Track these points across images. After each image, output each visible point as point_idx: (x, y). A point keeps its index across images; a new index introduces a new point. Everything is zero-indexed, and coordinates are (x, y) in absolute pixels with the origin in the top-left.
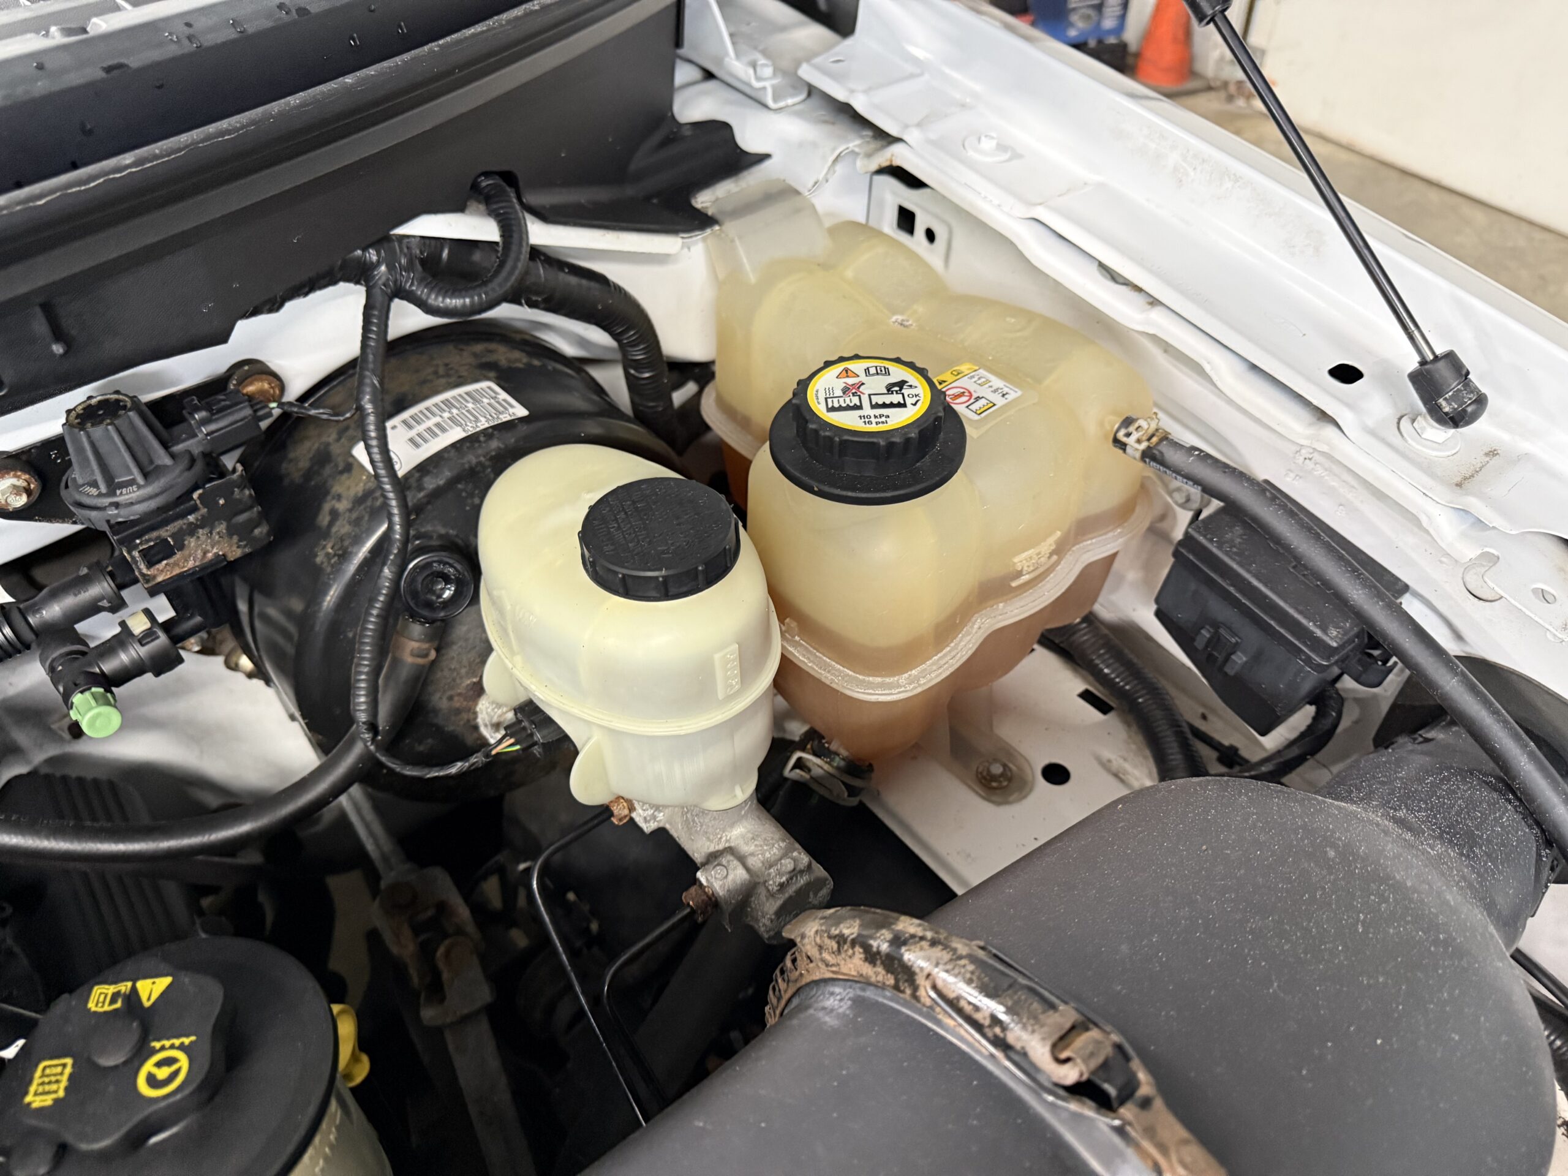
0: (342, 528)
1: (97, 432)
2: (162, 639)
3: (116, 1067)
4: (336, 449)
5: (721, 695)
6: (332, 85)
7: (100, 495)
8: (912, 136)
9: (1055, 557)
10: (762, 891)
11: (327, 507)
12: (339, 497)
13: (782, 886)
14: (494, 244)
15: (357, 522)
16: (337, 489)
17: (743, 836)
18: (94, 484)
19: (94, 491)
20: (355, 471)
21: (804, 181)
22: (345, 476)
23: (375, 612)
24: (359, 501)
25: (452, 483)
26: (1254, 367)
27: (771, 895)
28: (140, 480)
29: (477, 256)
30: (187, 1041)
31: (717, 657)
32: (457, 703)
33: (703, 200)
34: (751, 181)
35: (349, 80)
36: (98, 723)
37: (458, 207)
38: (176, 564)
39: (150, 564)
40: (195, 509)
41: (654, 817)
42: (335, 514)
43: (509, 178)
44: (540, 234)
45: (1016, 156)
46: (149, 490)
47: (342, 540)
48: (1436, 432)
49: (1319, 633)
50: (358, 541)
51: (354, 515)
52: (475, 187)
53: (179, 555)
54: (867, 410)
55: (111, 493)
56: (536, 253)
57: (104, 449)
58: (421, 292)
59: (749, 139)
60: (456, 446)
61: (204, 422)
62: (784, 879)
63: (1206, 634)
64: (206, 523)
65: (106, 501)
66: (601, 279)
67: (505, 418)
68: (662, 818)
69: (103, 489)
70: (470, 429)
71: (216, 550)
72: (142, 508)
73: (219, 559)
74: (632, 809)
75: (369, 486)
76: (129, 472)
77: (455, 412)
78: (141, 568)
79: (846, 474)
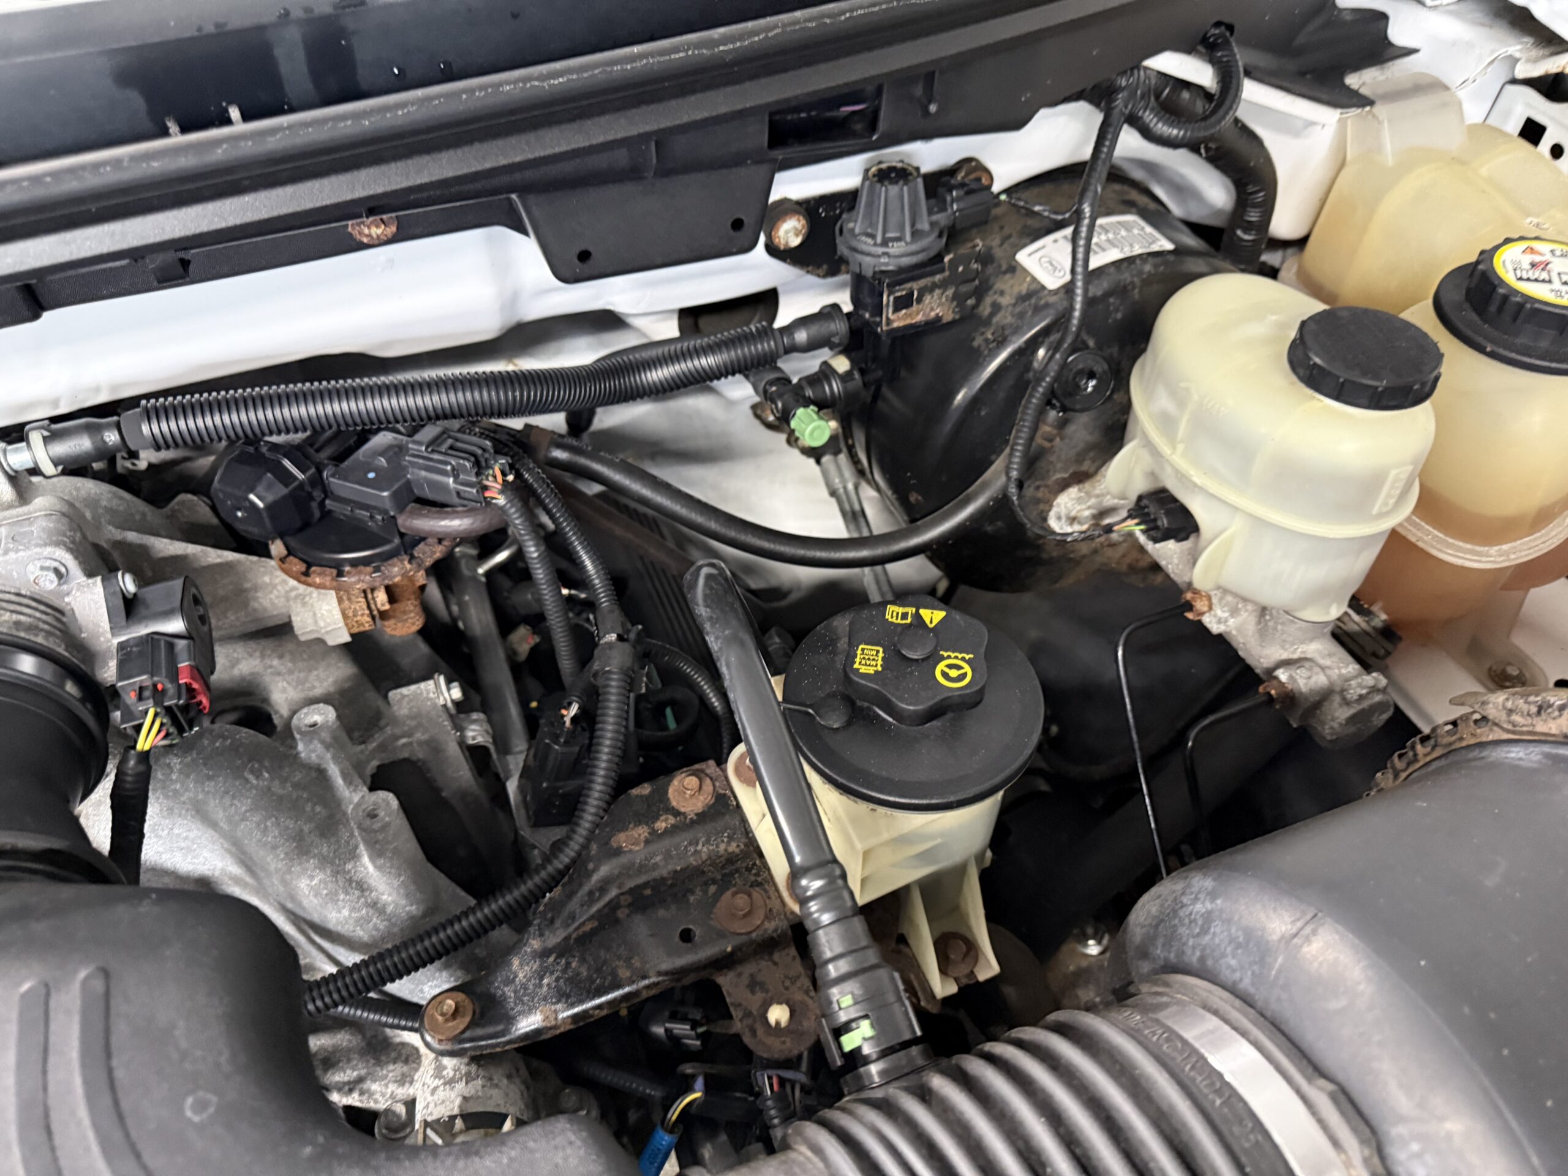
0: (1004, 318)
1: (894, 190)
4: (998, 253)
5: (1375, 511)
7: (875, 244)
10: (1337, 699)
11: (989, 301)
12: (1002, 293)
13: (1361, 697)
14: (1208, 91)
15: (1021, 316)
16: (999, 286)
17: (1319, 651)
18: (873, 236)
19: (870, 241)
20: (1018, 273)
21: (1452, 79)
22: (1008, 276)
23: (1041, 390)
24: (1022, 298)
25: (1107, 294)
27: (1347, 703)
28: (908, 238)
30: (967, 657)
31: (1393, 473)
32: (1043, 493)
33: (1356, 81)
34: (1398, 70)
36: (816, 434)
37: (1188, 49)
38: (910, 314)
39: (896, 310)
40: (942, 270)
41: (1227, 623)
42: (996, 308)
43: (1231, 31)
46: (914, 247)
47: (1003, 328)
50: (1017, 330)
51: (1018, 309)
52: (1206, 36)
53: (915, 308)
54: (1557, 285)
55: (885, 243)
57: (894, 205)
58: (1149, 117)
59: (1398, 34)
60: (1117, 264)
61: (958, 199)
62: (1364, 692)
64: (943, 285)
65: (880, 250)
66: (1258, 142)
67: (1155, 248)
68: (1231, 622)
69: (879, 240)
70: (1127, 253)
71: (938, 311)
72: (906, 261)
73: (938, 319)
74: (1210, 608)
75: (1034, 286)
76: (902, 228)
77: (1111, 236)
78: (889, 312)
79: (1521, 340)
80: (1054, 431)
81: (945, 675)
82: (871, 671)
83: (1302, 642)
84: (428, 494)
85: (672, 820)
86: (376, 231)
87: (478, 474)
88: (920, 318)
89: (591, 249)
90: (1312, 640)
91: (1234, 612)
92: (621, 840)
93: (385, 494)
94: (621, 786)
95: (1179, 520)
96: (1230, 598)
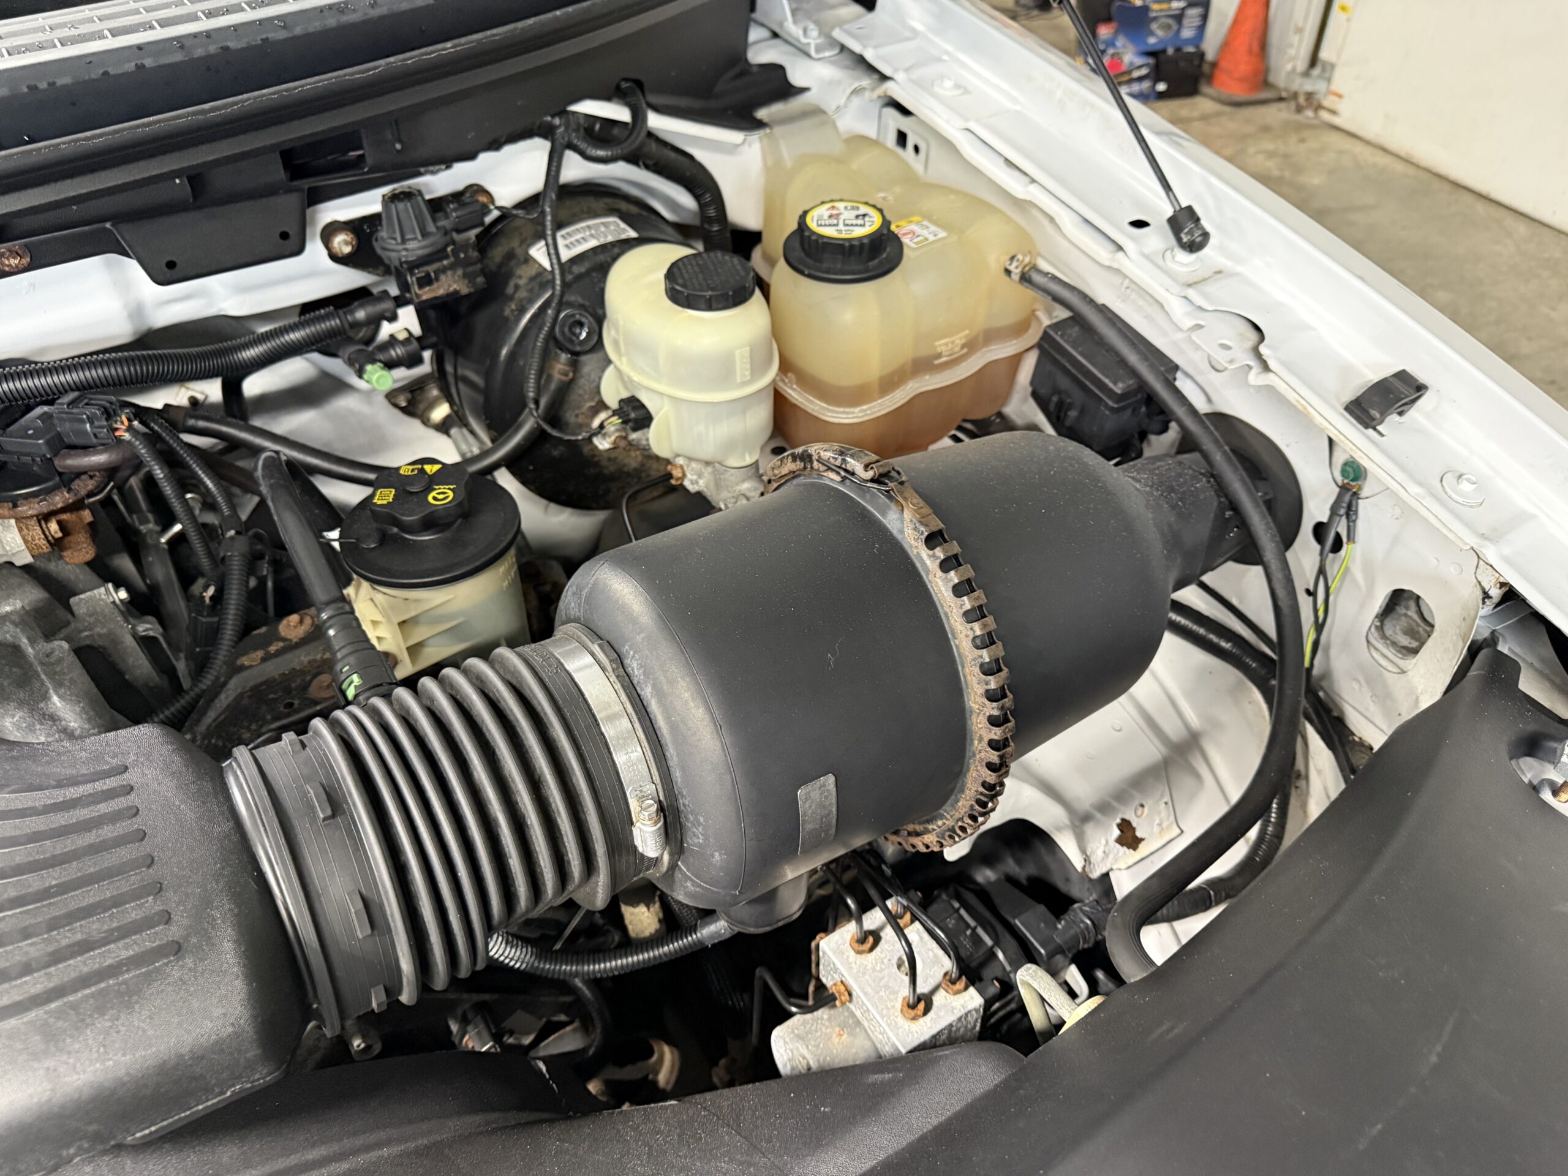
0: (522, 294)
1: (401, 206)
2: (415, 345)
3: (417, 493)
4: (519, 251)
5: (738, 379)
6: (550, 15)
7: (397, 244)
8: (900, 76)
9: (965, 350)
11: (512, 284)
12: (520, 277)
14: (625, 124)
16: (518, 273)
17: (749, 489)
18: (395, 239)
19: (393, 242)
20: (531, 262)
21: (830, 106)
22: (524, 267)
24: (532, 279)
25: (588, 272)
26: (1087, 221)
28: (419, 237)
29: (616, 131)
31: (737, 352)
32: (580, 420)
33: (762, 114)
34: (794, 104)
35: (558, 13)
36: (381, 381)
37: (608, 98)
38: (433, 291)
39: (421, 286)
40: (447, 257)
41: (697, 483)
42: (517, 287)
43: (639, 84)
44: (655, 121)
45: (966, 92)
46: (424, 243)
47: (521, 300)
48: (1182, 256)
49: (1111, 385)
50: (531, 301)
51: (530, 286)
52: (618, 88)
53: (435, 285)
54: (841, 227)
55: (403, 242)
56: (650, 135)
57: (403, 216)
58: (582, 145)
59: (796, 78)
60: (594, 250)
61: (455, 210)
63: (1055, 399)
64: (452, 267)
65: (400, 247)
66: (690, 157)
67: (623, 237)
68: (701, 482)
69: (399, 240)
70: (602, 241)
71: (455, 287)
72: (420, 252)
73: (456, 292)
74: (684, 475)
75: (540, 270)
76: (414, 232)
77: (593, 232)
78: (415, 288)
79: (825, 265)
80: (567, 368)
81: (435, 498)
82: (385, 502)
83: (737, 484)
84: (74, 440)
85: (281, 644)
86: (14, 262)
87: (107, 420)
88: (441, 292)
89: (174, 259)
90: (743, 481)
91: (700, 475)
92: (245, 661)
93: (41, 441)
94: (246, 629)
95: (642, 412)
96: (694, 465)
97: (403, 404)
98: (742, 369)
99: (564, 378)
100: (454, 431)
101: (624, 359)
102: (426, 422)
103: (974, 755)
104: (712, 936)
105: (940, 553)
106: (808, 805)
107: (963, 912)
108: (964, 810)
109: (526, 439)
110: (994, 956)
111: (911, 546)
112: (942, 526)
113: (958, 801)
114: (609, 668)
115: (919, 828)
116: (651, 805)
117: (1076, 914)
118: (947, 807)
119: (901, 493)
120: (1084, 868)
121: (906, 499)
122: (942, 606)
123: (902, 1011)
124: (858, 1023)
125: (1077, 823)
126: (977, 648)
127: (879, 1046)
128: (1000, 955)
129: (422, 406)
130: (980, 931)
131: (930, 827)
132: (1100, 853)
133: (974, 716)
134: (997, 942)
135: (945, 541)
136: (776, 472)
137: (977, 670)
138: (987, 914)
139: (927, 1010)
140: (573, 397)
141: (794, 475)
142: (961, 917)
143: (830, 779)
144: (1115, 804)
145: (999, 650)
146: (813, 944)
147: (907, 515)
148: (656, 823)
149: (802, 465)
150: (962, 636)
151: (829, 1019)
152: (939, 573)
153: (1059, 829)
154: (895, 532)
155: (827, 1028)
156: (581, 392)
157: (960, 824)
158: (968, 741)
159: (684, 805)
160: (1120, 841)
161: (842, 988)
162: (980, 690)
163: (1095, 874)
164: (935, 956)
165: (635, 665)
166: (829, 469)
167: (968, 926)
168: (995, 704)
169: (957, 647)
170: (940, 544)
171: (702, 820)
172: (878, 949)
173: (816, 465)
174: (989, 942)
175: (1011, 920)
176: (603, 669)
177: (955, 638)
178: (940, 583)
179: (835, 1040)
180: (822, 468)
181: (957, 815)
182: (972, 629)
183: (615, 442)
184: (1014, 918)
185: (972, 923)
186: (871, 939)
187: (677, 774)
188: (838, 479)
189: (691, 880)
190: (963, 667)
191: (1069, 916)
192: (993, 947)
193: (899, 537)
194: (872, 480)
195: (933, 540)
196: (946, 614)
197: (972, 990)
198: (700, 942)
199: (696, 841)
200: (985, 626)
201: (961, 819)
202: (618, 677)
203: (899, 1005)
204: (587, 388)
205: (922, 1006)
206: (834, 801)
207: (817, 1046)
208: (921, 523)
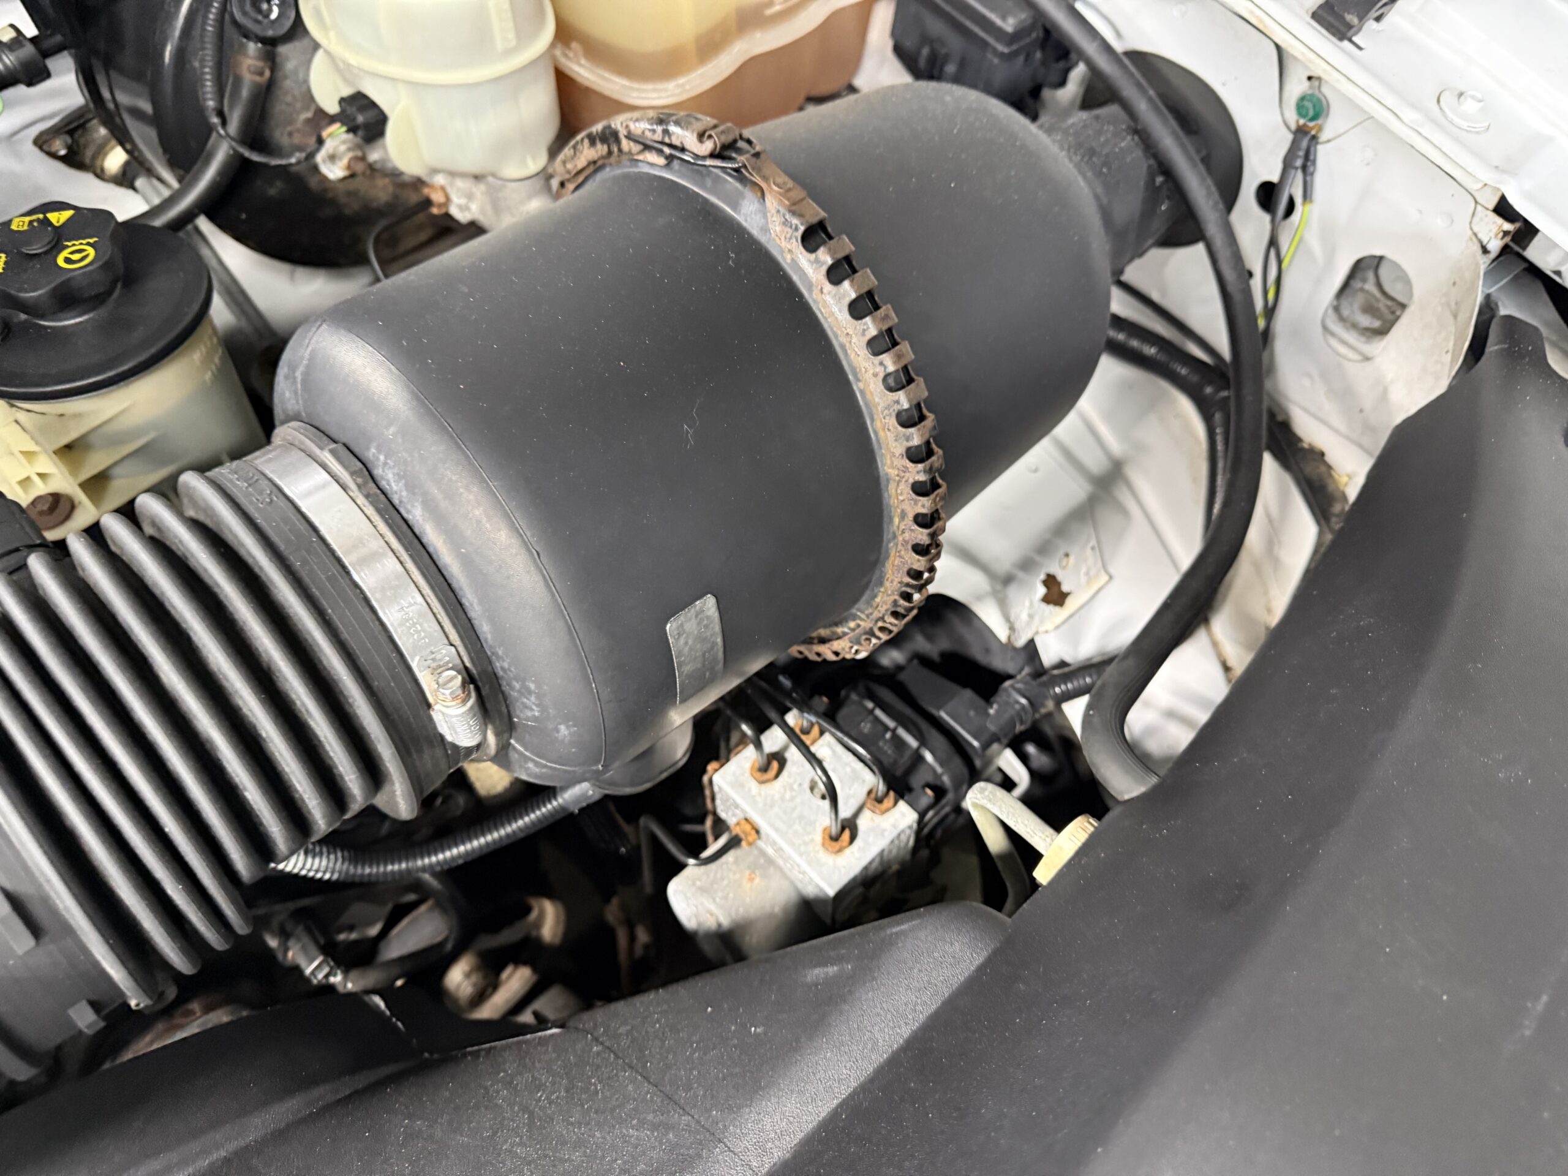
2: (32, 49)
3: (38, 255)
5: (500, 47)
30: (91, 241)
31: (491, 4)
49: (998, 22)
74: (448, 199)
80: (260, 64)
81: (68, 260)
83: (524, 203)
90: (531, 197)
91: (470, 197)
95: (371, 114)
96: (460, 183)
97: (63, 152)
98: (503, 31)
99: (258, 79)
100: (140, 183)
101: (332, 34)
102: (100, 175)
103: (895, 537)
104: (577, 800)
105: (825, 257)
106: (682, 641)
107: (879, 713)
108: (885, 607)
109: (222, 172)
110: (919, 759)
111: (782, 251)
112: (823, 214)
113: (875, 596)
114: (352, 485)
115: (823, 632)
116: (452, 679)
117: (1009, 695)
118: (861, 604)
119: (759, 171)
120: (1009, 638)
121: (765, 178)
122: (836, 336)
123: (823, 845)
124: (770, 861)
125: (999, 587)
126: (891, 390)
127: (800, 886)
128: (929, 757)
129: (89, 153)
130: (902, 732)
131: (840, 630)
132: (1024, 617)
133: (892, 487)
134: (923, 742)
135: (830, 238)
136: (569, 166)
137: (893, 421)
138: (908, 711)
139: (853, 838)
140: (279, 108)
141: (595, 166)
142: (877, 720)
143: (709, 604)
144: (1037, 558)
145: (920, 389)
146: (705, 779)
147: (771, 202)
148: (464, 701)
149: (605, 147)
150: (868, 376)
151: (736, 862)
152: (828, 287)
153: (979, 598)
154: (755, 232)
155: (735, 873)
156: (289, 99)
157: (880, 624)
158: (886, 519)
159: (503, 668)
160: (1047, 600)
161: (748, 828)
162: (899, 449)
163: (1021, 642)
164: (854, 771)
165: (390, 476)
166: (647, 147)
167: (886, 728)
168: (920, 466)
169: (862, 392)
170: (824, 243)
171: (532, 686)
172: (785, 773)
173: (625, 144)
174: (913, 743)
175: (934, 711)
176: (344, 488)
177: (858, 380)
178: (829, 299)
179: (747, 885)
180: (636, 148)
181: (876, 615)
182: (881, 364)
183: (349, 167)
184: (939, 708)
185: (891, 724)
186: (775, 765)
187: (485, 629)
188: (662, 161)
189: (533, 760)
190: (872, 420)
191: (1000, 697)
192: (918, 748)
193: (763, 239)
194: (712, 155)
195: (813, 236)
196: (843, 347)
197: (902, 804)
198: (562, 808)
199: (529, 714)
200: (899, 357)
201: (882, 619)
202: (367, 496)
203: (818, 837)
204: (296, 92)
205: (847, 834)
206: (717, 627)
207: (725, 898)
208: (793, 213)
